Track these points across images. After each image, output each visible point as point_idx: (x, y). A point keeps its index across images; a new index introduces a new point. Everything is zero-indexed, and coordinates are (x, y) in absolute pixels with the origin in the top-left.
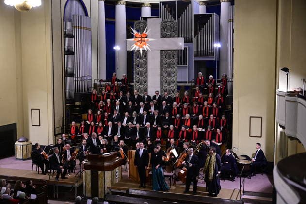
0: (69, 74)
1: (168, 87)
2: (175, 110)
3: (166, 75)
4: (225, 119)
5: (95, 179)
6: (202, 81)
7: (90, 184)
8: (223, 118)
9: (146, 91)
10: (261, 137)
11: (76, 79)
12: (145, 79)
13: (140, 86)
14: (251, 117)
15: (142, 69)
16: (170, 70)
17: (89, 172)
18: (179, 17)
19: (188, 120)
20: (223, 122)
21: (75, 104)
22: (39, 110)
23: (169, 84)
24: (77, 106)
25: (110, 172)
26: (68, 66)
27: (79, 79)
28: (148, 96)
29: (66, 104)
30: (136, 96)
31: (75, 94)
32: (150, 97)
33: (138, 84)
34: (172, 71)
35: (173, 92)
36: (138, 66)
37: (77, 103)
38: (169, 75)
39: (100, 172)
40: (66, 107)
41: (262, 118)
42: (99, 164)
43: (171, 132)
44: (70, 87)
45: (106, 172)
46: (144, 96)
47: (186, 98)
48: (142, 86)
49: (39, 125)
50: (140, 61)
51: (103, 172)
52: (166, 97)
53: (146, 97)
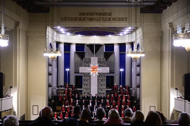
0: (50, 86)
3: (100, 85)
4: (135, 107)
11: (53, 88)
12: (89, 87)
14: (150, 107)
15: (87, 82)
18: (96, 53)
19: (117, 108)
20: (134, 109)
21: (51, 101)
22: (38, 106)
23: (102, 90)
24: (53, 103)
28: (92, 97)
30: (86, 97)
31: (52, 96)
33: (85, 90)
35: (103, 94)
37: (53, 101)
40: (48, 103)
41: (155, 107)
46: (90, 97)
47: (112, 98)
50: (86, 78)
52: (103, 97)
53: (91, 97)
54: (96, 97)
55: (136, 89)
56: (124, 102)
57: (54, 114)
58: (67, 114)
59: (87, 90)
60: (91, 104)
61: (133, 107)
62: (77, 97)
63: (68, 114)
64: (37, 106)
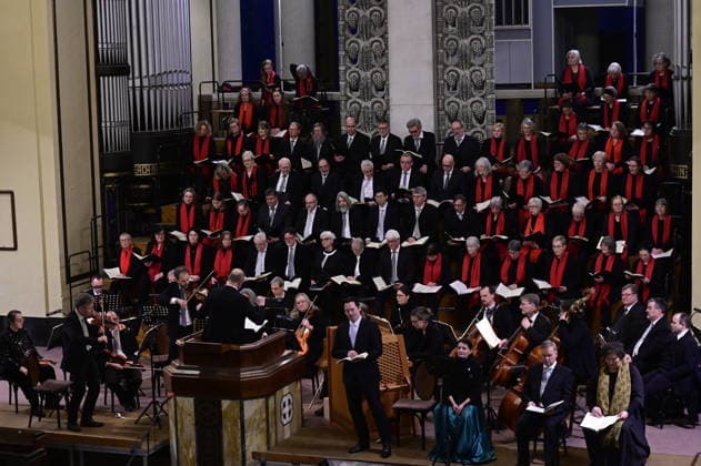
0: (112, 66)
1: (462, 103)
2: (483, 185)
3: (456, 59)
4: (667, 213)
5: (209, 427)
6: (582, 79)
7: (194, 443)
8: (660, 208)
9: (385, 119)
11: (137, 83)
12: (378, 78)
13: (364, 104)
15: (367, 43)
16: (467, 42)
17: (187, 403)
19: (534, 218)
20: (661, 223)
21: (132, 169)
22: (12, 193)
23: (465, 95)
24: (144, 180)
25: (261, 401)
26: (109, 38)
27: (146, 83)
28: (392, 138)
29: (102, 172)
30: (351, 138)
31: (133, 137)
32: (398, 139)
33: (355, 96)
34: (477, 47)
35: (480, 121)
36: (353, 32)
37: (143, 169)
38: (465, 61)
39: (225, 404)
40: (104, 181)
42: (223, 374)
43: (472, 260)
44: (117, 110)
45: (246, 403)
46: (377, 139)
47: (529, 143)
48: (369, 104)
49: (12, 246)
50: (361, 12)
51: (236, 404)
52: (459, 141)
53: (384, 143)
54: (418, 144)
56: (597, 176)
58: (193, 249)
59: (366, 94)
60: (368, 189)
63: (198, 251)
64: (8, 197)
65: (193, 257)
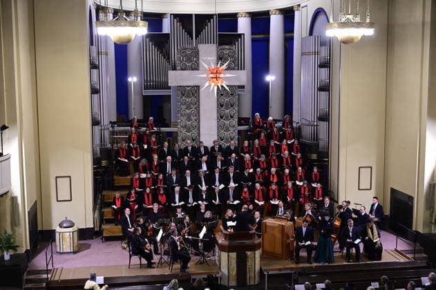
0: (95, 123)
1: (226, 133)
4: (318, 171)
5: (242, 262)
7: (235, 269)
8: (315, 170)
10: (370, 189)
13: (188, 134)
14: (359, 168)
15: (190, 111)
17: (234, 255)
19: (274, 176)
21: (101, 163)
22: (70, 177)
24: (105, 167)
27: (105, 128)
30: (190, 148)
31: (101, 149)
37: (104, 163)
39: (249, 253)
40: (94, 168)
41: (371, 168)
43: (258, 192)
46: (200, 148)
47: (257, 148)
49: (69, 199)
50: (187, 100)
51: (253, 252)
52: (232, 148)
53: (202, 149)
54: (217, 149)
55: (317, 125)
56: (287, 159)
57: (115, 198)
58: (148, 195)
59: (189, 130)
60: (204, 167)
61: (313, 171)
62: (166, 149)
63: (150, 196)
65: (148, 198)
